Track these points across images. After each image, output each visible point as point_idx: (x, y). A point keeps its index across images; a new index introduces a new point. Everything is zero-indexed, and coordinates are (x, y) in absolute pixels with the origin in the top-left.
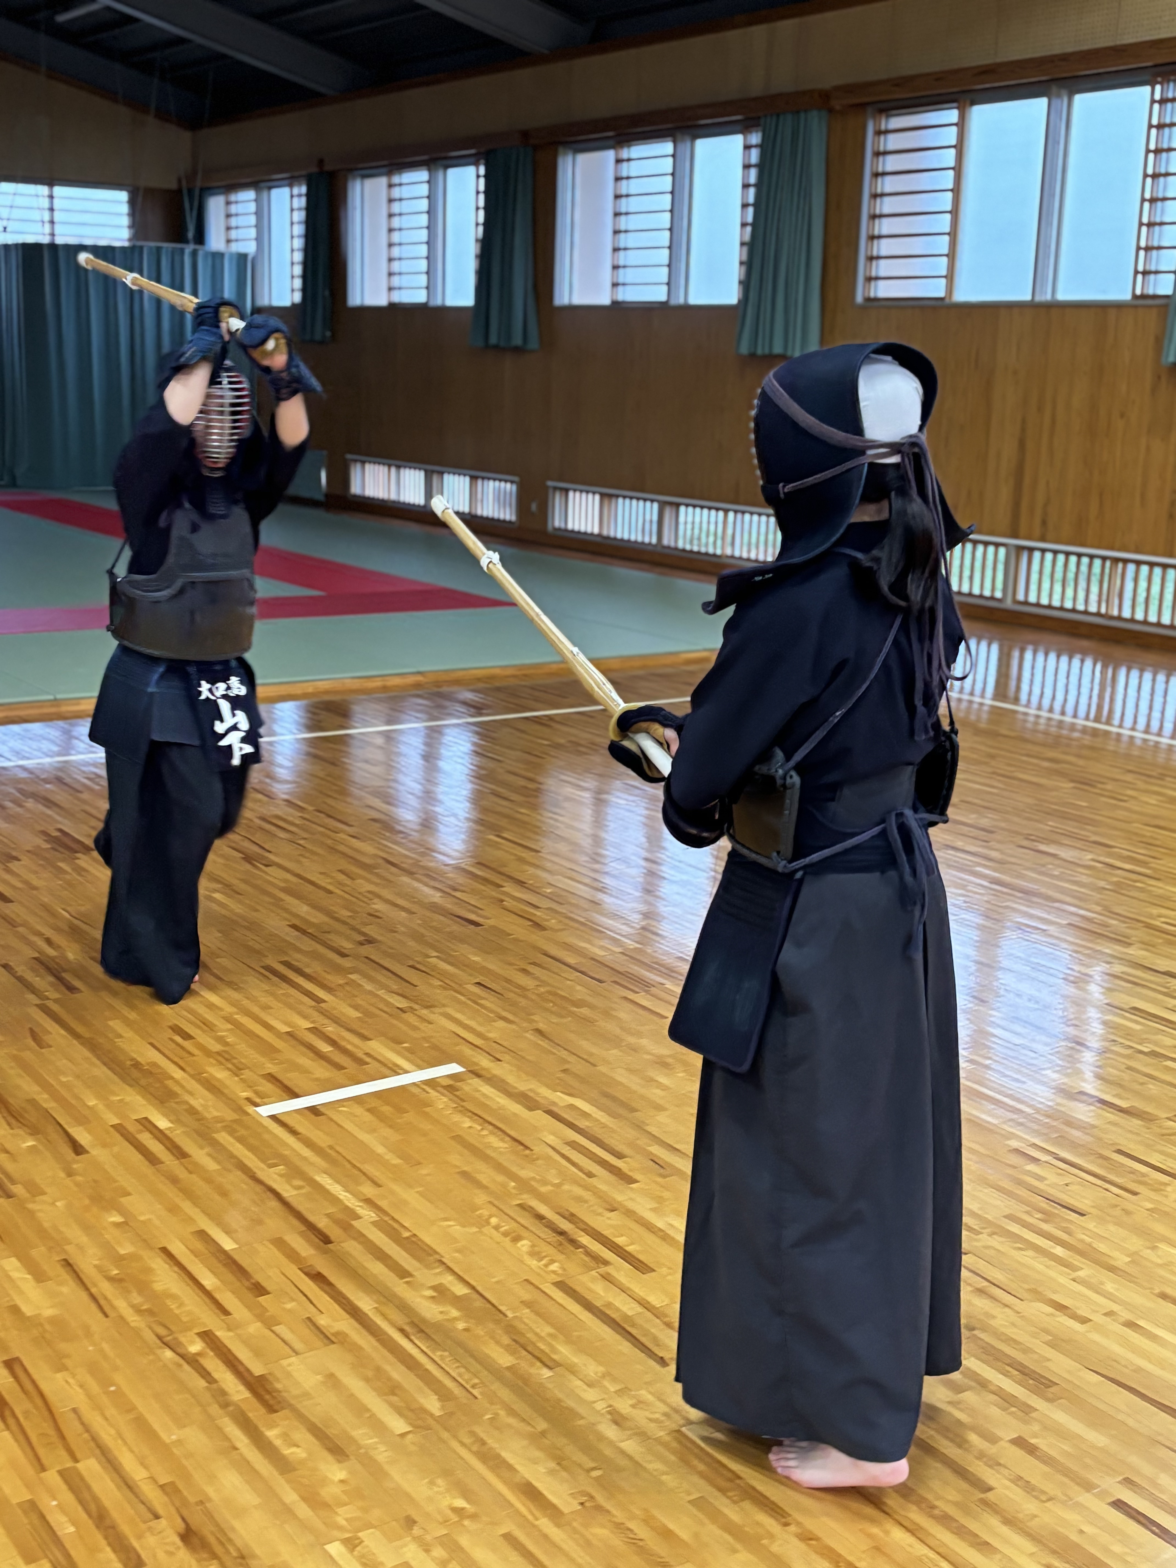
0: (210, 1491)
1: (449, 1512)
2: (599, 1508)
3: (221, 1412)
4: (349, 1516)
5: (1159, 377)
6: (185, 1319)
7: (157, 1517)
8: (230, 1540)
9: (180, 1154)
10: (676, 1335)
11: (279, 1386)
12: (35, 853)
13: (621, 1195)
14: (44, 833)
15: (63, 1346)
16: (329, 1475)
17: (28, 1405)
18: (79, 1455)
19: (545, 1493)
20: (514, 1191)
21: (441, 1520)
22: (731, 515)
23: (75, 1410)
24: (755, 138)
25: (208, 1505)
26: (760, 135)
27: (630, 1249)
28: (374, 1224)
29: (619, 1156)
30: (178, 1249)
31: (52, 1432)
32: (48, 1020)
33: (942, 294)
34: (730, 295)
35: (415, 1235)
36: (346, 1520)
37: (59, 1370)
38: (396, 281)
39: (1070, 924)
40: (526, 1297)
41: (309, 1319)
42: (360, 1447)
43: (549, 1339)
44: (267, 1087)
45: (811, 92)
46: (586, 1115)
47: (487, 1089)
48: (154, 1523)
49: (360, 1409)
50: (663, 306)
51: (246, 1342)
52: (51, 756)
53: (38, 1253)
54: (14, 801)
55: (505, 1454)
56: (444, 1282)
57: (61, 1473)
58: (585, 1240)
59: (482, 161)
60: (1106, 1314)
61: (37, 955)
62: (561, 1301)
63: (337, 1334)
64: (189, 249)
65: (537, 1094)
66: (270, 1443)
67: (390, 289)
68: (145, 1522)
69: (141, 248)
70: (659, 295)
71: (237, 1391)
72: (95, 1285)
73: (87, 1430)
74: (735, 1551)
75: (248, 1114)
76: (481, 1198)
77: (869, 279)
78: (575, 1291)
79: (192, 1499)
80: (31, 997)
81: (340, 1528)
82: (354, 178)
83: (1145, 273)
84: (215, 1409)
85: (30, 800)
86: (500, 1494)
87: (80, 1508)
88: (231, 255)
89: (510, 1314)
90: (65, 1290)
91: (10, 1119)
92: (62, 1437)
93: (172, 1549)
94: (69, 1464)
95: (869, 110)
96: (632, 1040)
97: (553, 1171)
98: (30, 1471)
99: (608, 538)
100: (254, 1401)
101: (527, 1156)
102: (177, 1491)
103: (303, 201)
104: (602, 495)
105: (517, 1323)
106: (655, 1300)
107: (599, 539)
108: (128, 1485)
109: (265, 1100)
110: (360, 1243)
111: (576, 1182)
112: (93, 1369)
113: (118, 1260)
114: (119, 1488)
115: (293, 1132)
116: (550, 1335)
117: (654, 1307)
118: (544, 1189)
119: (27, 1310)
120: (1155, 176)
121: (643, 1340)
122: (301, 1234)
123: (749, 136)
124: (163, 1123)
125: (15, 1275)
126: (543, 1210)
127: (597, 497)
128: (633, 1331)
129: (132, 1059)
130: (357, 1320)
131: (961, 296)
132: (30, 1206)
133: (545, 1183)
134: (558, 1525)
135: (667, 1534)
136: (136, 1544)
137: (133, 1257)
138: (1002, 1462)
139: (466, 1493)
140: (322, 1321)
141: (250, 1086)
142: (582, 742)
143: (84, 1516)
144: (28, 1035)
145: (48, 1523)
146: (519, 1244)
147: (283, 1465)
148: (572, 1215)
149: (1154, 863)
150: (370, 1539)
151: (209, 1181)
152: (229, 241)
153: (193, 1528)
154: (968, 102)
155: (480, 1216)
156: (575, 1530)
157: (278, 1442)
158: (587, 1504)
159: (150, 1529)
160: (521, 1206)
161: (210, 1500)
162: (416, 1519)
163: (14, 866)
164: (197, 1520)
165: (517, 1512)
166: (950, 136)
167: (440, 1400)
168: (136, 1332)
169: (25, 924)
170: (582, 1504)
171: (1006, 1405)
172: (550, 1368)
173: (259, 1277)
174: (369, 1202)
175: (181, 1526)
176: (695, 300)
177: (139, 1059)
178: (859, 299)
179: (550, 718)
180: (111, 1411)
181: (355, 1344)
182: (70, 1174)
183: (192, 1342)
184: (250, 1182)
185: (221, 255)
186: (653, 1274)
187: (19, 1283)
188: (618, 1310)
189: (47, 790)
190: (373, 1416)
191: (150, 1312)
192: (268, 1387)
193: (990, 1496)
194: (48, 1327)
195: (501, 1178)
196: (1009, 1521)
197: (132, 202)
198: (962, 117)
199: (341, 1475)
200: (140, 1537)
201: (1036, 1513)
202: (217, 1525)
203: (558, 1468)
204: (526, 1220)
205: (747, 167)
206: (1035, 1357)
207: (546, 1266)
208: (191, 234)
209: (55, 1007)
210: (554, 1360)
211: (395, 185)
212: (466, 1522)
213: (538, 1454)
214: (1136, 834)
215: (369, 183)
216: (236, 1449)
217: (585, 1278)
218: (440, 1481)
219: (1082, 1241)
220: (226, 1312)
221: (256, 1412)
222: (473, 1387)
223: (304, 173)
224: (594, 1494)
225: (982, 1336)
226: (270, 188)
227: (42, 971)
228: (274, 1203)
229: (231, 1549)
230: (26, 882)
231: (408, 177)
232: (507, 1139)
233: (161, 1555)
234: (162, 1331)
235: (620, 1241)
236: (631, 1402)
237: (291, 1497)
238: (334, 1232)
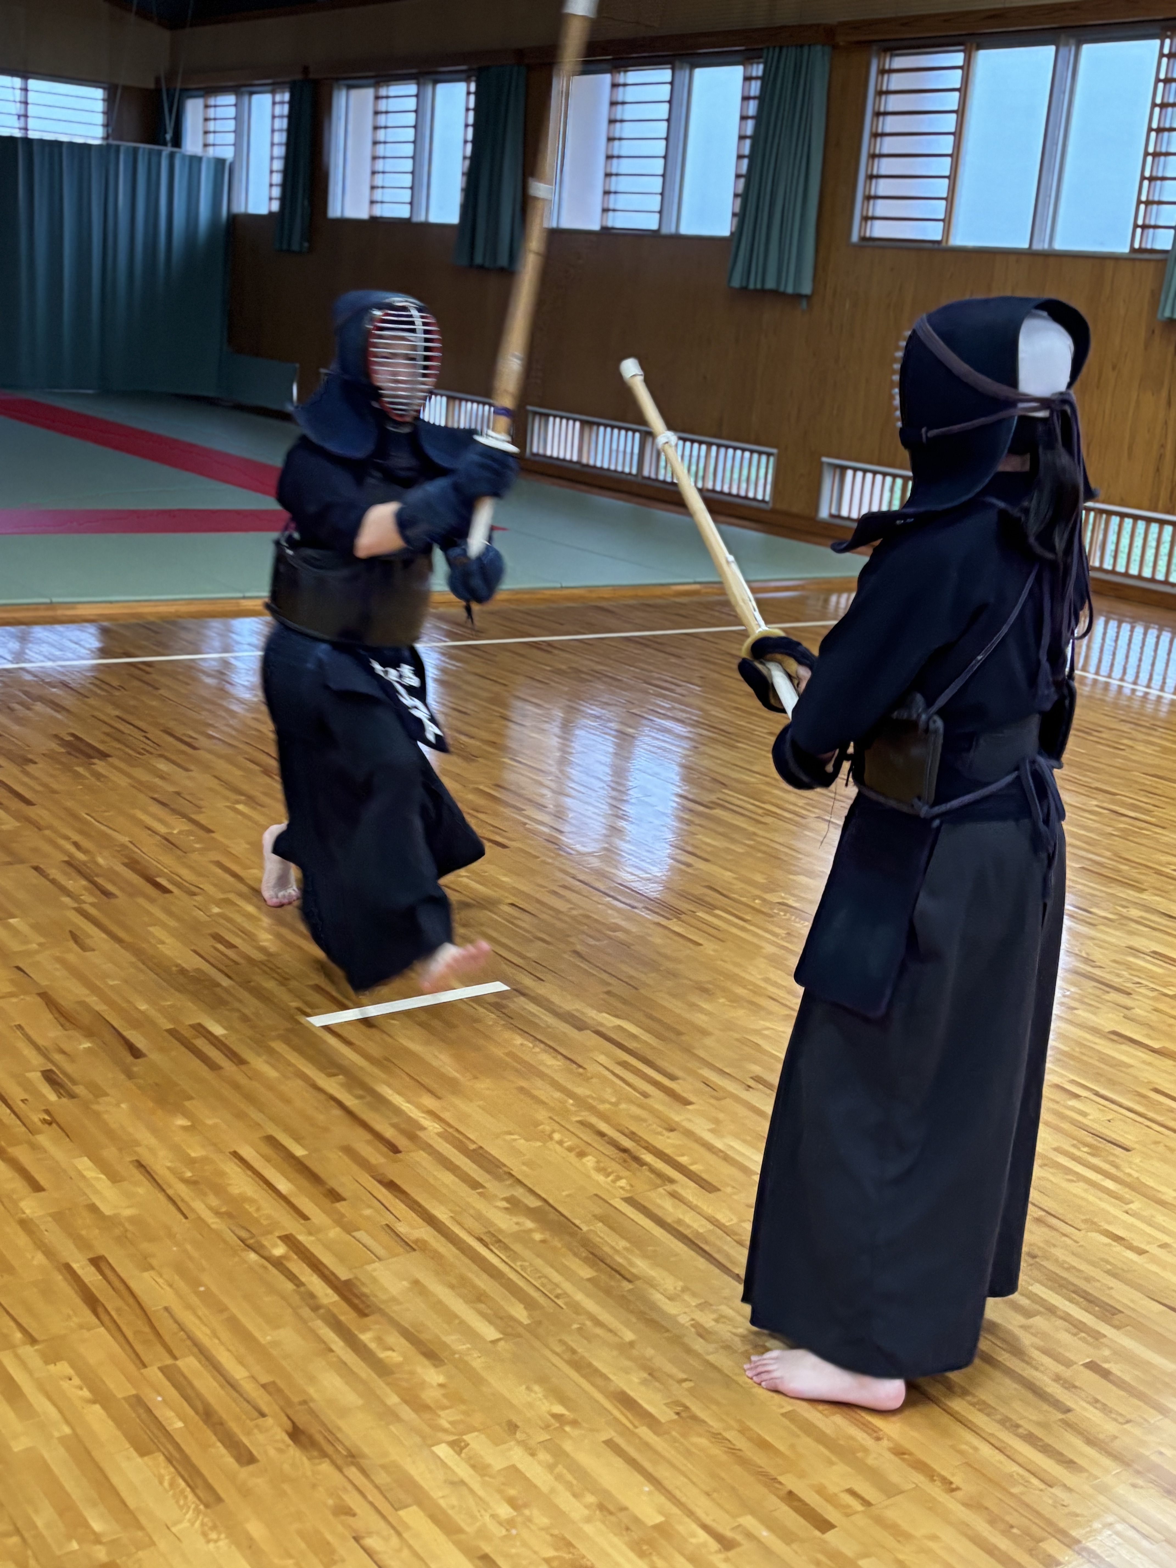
0: (311, 1391)
1: (549, 1417)
2: (695, 1418)
3: (312, 1314)
4: (451, 1419)
5: (1153, 332)
6: (265, 1223)
7: (263, 1415)
8: (338, 1439)
9: (239, 1061)
10: (746, 1252)
11: (365, 1290)
12: (50, 756)
13: (677, 1116)
14: (56, 736)
15: (145, 1246)
16: (427, 1379)
17: (120, 1303)
18: (176, 1353)
19: (640, 1402)
20: (573, 1109)
21: (543, 1425)
22: (714, 449)
23: (166, 1309)
24: (758, 70)
25: (312, 1405)
26: (761, 67)
27: (693, 1168)
28: (439, 1134)
29: (672, 1078)
30: (247, 1152)
31: (147, 1329)
32: (89, 924)
33: (938, 237)
34: (723, 227)
35: (481, 1147)
36: (451, 1423)
37: (146, 1270)
38: (378, 195)
39: (1083, 868)
40: (598, 1211)
41: (387, 1225)
42: (454, 1353)
43: (625, 1253)
44: (317, 998)
45: (818, 25)
46: (634, 1037)
47: (532, 1007)
48: (261, 1421)
49: (450, 1316)
50: (654, 235)
51: (327, 1246)
52: (54, 661)
53: (110, 1153)
54: (22, 704)
55: (596, 1364)
56: (515, 1194)
57: (160, 1369)
58: (648, 1158)
59: (474, 78)
60: (1160, 1246)
61: (66, 859)
62: (632, 1216)
63: (417, 1241)
64: (167, 150)
65: (583, 1013)
66: (365, 1346)
67: (372, 202)
68: (252, 1420)
69: (118, 148)
70: (651, 223)
71: (327, 1296)
72: (170, 1186)
73: (182, 1329)
74: (832, 1463)
75: (300, 1023)
76: (542, 1115)
77: (866, 219)
78: (645, 1207)
79: (296, 1399)
80: (66, 900)
81: (446, 1431)
82: (339, 89)
83: (1144, 227)
84: (306, 1312)
85: (39, 703)
86: (597, 1402)
87: (185, 1404)
88: (209, 159)
89: (585, 1228)
90: (141, 1191)
91: (62, 1020)
92: (158, 1335)
93: (281, 1446)
94: (169, 1361)
95: (875, 48)
96: (671, 965)
97: (609, 1090)
98: (131, 1368)
99: (587, 466)
100: (343, 1304)
101: (581, 1074)
102: (280, 1391)
103: (286, 109)
104: (583, 423)
105: (592, 1236)
106: (725, 1217)
107: (577, 467)
108: (231, 1384)
109: (316, 1011)
110: (430, 1154)
111: (631, 1101)
112: (181, 1270)
113: (191, 1162)
114: (222, 1387)
115: (348, 1043)
116: (626, 1249)
117: (724, 1225)
118: (602, 1107)
119: (107, 1210)
120: (1160, 130)
121: (717, 1256)
122: (368, 1142)
123: (749, 68)
124: (218, 1030)
125: (89, 1174)
126: (603, 1127)
127: (578, 424)
128: (706, 1248)
129: (177, 965)
130: (434, 1228)
131: (960, 239)
132: (95, 1107)
133: (603, 1101)
134: (656, 1433)
135: (763, 1445)
136: (245, 1440)
137: (205, 1160)
138: (1077, 1384)
139: (563, 1400)
140: (402, 1228)
141: (299, 996)
142: (584, 669)
143: (191, 1412)
144: (69, 937)
145: (156, 1418)
146: (585, 1160)
147: (382, 1369)
148: (633, 1133)
149: (1158, 812)
150: (476, 1442)
151: (271, 1088)
152: (206, 145)
153: (301, 1427)
154: (974, 45)
155: (543, 1132)
156: (675, 1440)
157: (373, 1346)
158: (684, 1414)
159: (257, 1426)
160: (581, 1123)
161: (312, 1400)
162: (519, 1424)
163: (30, 768)
164: (302, 1420)
165: (616, 1419)
166: (955, 79)
167: (525, 1308)
168: (218, 1234)
169: (50, 827)
170: (678, 1414)
171: (1075, 1331)
172: (630, 1281)
173: (333, 1183)
174: (432, 1114)
175: (288, 1425)
176: (686, 229)
177: (184, 965)
178: (855, 238)
179: (549, 644)
180: (203, 1311)
181: (436, 1251)
182: (130, 1076)
183: (275, 1246)
184: (310, 1089)
185: (199, 159)
186: (718, 1193)
187: (94, 1182)
188: (688, 1226)
189: (53, 694)
190: (462, 1322)
191: (229, 1215)
192: (356, 1291)
193: (1069, 1416)
194: (127, 1225)
195: (557, 1095)
196: (1091, 1441)
197: (110, 100)
198: (968, 61)
199: (441, 1379)
200: (249, 1434)
201: (1117, 1434)
202: (323, 1424)
203: (649, 1378)
204: (587, 1136)
205: (746, 98)
206: (1098, 1285)
207: (614, 1181)
208: (168, 137)
209: (93, 911)
210: (632, 1274)
211: (382, 97)
212: (567, 1429)
213: (628, 1363)
214: (1136, 782)
215: (355, 94)
216: (331, 1351)
217: (653, 1195)
218: (536, 1388)
219: (1130, 1175)
220: (306, 1218)
221: (347, 1316)
222: (557, 1297)
223: (288, 79)
224: (688, 1404)
225: (1044, 1263)
226: (251, 93)
227: (74, 874)
228: (337, 1112)
229: (340, 1448)
230: (45, 785)
231: (395, 90)
232: (559, 1057)
233: (272, 1452)
234: (244, 1234)
235: (684, 1160)
236: (714, 1316)
237: (393, 1399)
238: (401, 1142)
